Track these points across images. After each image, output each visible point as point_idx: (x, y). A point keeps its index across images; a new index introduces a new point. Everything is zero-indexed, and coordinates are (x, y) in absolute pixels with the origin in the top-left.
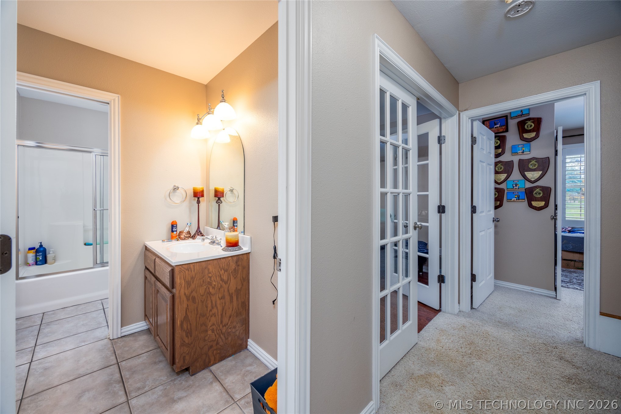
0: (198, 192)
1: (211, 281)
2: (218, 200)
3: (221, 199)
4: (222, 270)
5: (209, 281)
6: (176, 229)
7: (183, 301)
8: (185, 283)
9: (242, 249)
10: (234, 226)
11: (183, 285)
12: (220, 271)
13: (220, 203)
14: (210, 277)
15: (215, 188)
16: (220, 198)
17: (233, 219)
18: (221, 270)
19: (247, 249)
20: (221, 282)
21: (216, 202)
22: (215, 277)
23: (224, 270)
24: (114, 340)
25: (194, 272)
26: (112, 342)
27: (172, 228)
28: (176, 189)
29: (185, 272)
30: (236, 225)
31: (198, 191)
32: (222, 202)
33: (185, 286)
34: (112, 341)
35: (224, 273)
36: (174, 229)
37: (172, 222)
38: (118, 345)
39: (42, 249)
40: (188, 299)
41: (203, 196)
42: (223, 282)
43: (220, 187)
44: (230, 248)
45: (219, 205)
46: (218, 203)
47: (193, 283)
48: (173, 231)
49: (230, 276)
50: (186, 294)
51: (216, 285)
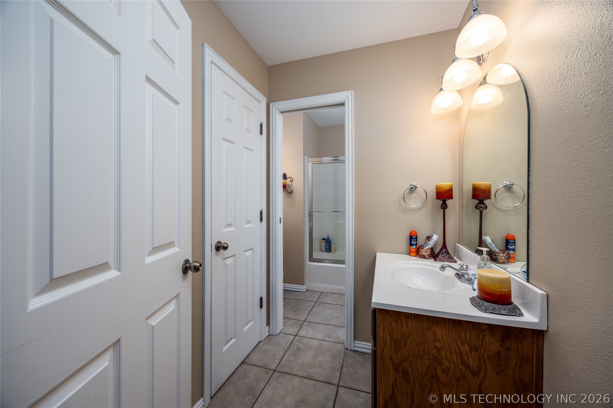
0: (442, 192)
1: (440, 357)
2: (478, 204)
3: (486, 202)
4: (465, 344)
5: (436, 355)
6: (415, 243)
7: (388, 369)
8: (391, 342)
9: (521, 315)
10: (507, 248)
11: (388, 343)
12: (459, 344)
13: (484, 209)
14: (439, 350)
15: (473, 185)
16: (483, 200)
17: (506, 237)
18: (463, 344)
19: (536, 320)
20: (462, 368)
21: (476, 207)
22: (448, 353)
23: (469, 345)
24: (348, 350)
25: (407, 328)
26: (345, 352)
27: (411, 241)
28: (413, 189)
29: (391, 323)
30: (511, 247)
31: (444, 190)
32: (486, 207)
33: (391, 346)
34: (346, 350)
35: (469, 352)
36: (413, 242)
37: (411, 233)
38: (348, 359)
39: (329, 240)
40: (397, 371)
41: (451, 197)
42: (467, 369)
43: (482, 183)
44: (486, 304)
45: (481, 213)
46: (479, 209)
47: (405, 346)
48: (411, 245)
49: (485, 365)
50: (394, 360)
51: (452, 368)
